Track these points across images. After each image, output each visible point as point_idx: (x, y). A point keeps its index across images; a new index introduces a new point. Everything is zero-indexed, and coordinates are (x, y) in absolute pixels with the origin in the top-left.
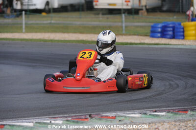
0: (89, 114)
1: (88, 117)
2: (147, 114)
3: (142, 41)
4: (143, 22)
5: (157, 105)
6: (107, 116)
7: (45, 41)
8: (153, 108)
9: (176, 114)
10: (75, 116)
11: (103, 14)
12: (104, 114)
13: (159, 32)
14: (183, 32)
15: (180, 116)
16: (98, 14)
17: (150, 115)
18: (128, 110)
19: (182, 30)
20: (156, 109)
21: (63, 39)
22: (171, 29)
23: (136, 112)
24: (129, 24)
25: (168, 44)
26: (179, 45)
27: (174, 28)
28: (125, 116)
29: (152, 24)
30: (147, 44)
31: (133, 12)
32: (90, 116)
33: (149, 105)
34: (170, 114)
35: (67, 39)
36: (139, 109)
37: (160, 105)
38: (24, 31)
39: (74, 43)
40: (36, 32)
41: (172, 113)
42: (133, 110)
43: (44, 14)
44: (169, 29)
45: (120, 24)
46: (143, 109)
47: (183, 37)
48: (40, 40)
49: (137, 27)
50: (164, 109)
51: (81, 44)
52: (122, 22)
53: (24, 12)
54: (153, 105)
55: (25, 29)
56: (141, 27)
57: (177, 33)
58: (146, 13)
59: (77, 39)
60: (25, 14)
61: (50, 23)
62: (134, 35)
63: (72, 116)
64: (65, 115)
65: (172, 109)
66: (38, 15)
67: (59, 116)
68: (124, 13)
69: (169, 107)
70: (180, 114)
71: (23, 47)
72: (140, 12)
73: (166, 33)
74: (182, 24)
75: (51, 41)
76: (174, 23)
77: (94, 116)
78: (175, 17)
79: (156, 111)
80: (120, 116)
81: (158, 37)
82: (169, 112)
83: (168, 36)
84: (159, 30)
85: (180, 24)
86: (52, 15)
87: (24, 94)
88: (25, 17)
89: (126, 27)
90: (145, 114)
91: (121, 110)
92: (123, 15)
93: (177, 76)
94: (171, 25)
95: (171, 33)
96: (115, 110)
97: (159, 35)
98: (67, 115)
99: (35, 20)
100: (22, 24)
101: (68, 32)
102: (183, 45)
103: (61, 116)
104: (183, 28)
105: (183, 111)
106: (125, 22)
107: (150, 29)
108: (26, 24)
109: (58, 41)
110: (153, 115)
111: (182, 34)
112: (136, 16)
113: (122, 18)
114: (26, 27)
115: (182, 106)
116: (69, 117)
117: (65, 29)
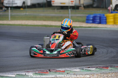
0: (49, 69)
1: (48, 71)
2: (84, 69)
3: (81, 26)
4: (81, 14)
5: (90, 64)
6: (60, 71)
7: (22, 25)
8: (87, 65)
9: (101, 69)
10: (41, 71)
11: (58, 9)
12: (58, 69)
13: (91, 20)
14: (106, 20)
15: (104, 70)
16: (54, 9)
17: (86, 70)
18: (72, 67)
19: (105, 19)
20: (89, 66)
21: (33, 24)
22: (99, 18)
23: (77, 68)
24: (73, 15)
25: (97, 27)
26: (103, 27)
27: (100, 17)
28: (71, 71)
29: (87, 15)
30: (84, 27)
31: (75, 8)
32: (49, 70)
33: (85, 64)
34: (98, 69)
35: (36, 24)
36: (79, 66)
37: (92, 64)
38: (10, 19)
39: (40, 27)
40: (17, 20)
41: (99, 68)
42: (75, 67)
43: (22, 9)
44: (97, 18)
45: (68, 15)
46: (82, 66)
47: (105, 23)
48: (19, 25)
49: (78, 17)
50: (94, 66)
51: (44, 27)
52: (69, 14)
53: (9, 8)
54: (88, 64)
55: (10, 18)
56: (80, 17)
57: (102, 20)
58: (83, 9)
59: (42, 24)
60: (11, 9)
61: (26, 15)
62: (76, 21)
63: (39, 71)
64: (35, 70)
65: (99, 66)
66: (18, 10)
67: (31, 70)
68: (70, 8)
69: (97, 65)
70: (104, 69)
71: (9, 29)
72: (80, 8)
73: (95, 20)
74: (105, 15)
75: (26, 25)
76: (100, 15)
77: (52, 70)
78: (101, 11)
79: (89, 68)
80: (67, 70)
81: (91, 23)
82: (97, 68)
83: (97, 22)
84: (91, 19)
85: (104, 15)
86: (27, 10)
87: (10, 57)
88: (10, 11)
89: (71, 17)
90: (83, 69)
91: (68, 67)
92: (70, 10)
93: (102, 46)
94: (98, 16)
95: (98, 20)
96: (64, 67)
97: (91, 22)
98: (36, 70)
99: (16, 13)
100: (8, 15)
101: (36, 20)
102: (106, 27)
103: (32, 70)
104: (106, 18)
105: (105, 67)
106: (71, 14)
107: (86, 18)
108: (11, 15)
109: (30, 25)
110: (88, 70)
111: (105, 21)
112: (77, 10)
113: (69, 12)
114: (11, 17)
115: (104, 65)
116: (37, 71)
117: (35, 18)
